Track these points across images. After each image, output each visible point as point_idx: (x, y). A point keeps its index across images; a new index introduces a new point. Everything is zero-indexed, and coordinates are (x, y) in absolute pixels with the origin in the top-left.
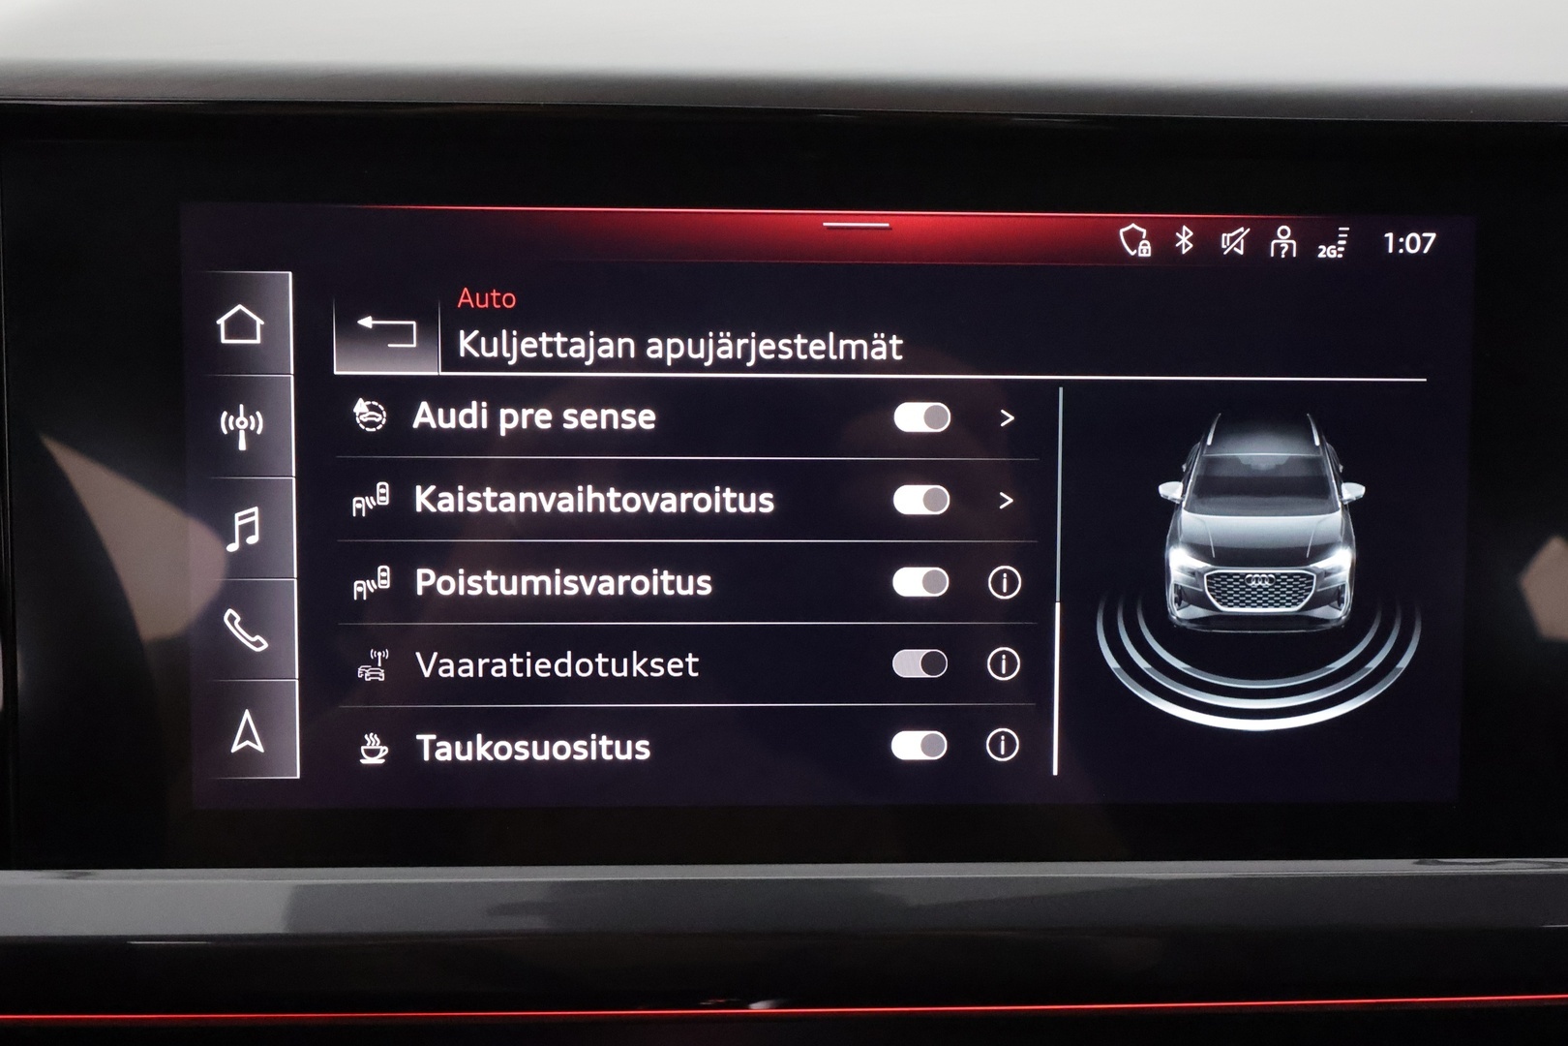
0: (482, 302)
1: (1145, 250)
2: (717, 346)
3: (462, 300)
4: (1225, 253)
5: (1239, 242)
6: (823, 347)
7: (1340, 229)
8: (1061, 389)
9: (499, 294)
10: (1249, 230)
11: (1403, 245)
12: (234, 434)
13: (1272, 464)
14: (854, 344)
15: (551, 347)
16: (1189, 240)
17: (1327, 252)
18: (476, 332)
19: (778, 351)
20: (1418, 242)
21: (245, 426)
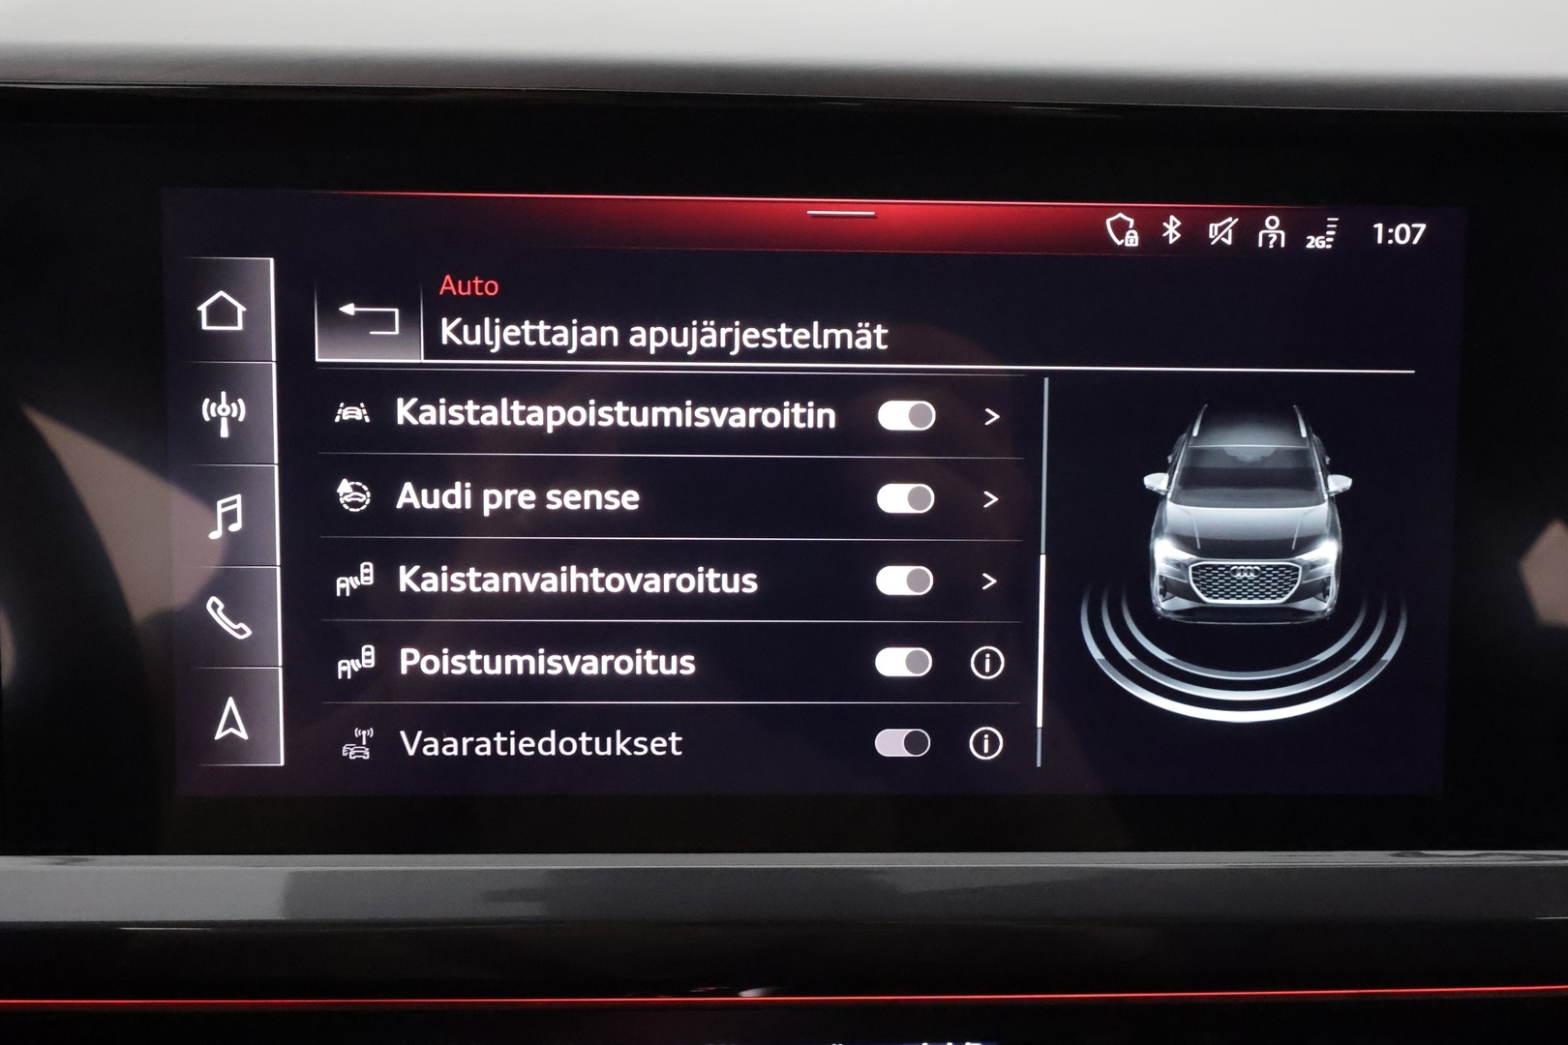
0: (465, 289)
1: (1132, 240)
2: (700, 335)
3: (444, 288)
4: (1213, 243)
5: (1227, 232)
6: (807, 336)
7: (1329, 219)
8: (1046, 380)
9: (481, 282)
10: (1237, 220)
11: (1392, 236)
12: (216, 421)
13: (1258, 456)
14: (838, 333)
15: (534, 335)
16: (1177, 230)
17: (1316, 242)
18: (458, 320)
19: (761, 340)
20: (1408, 233)
21: (227, 413)
